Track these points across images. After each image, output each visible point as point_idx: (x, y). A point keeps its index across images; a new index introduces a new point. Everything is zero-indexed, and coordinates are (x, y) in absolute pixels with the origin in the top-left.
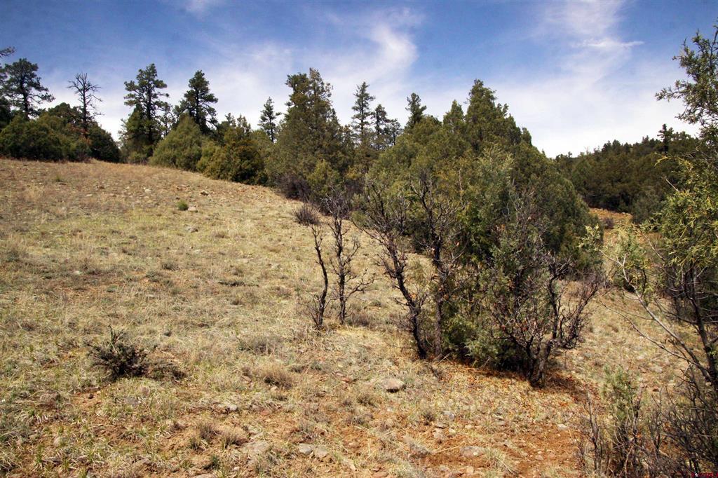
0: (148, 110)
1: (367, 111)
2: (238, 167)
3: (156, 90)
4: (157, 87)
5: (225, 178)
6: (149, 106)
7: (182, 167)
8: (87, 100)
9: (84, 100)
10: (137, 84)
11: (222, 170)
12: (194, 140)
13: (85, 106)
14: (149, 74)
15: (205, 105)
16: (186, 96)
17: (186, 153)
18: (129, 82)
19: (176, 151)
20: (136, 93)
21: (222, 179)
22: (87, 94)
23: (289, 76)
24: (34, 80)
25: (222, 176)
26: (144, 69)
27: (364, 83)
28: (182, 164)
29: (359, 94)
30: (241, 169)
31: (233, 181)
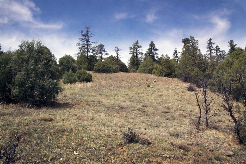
0: (136, 55)
1: (212, 48)
2: (166, 72)
3: (138, 49)
4: (139, 48)
5: (162, 76)
6: (137, 54)
7: (147, 73)
8: (118, 54)
9: (117, 54)
10: (133, 47)
11: (161, 73)
12: (151, 64)
13: (118, 56)
14: (136, 44)
15: (154, 52)
16: (148, 49)
17: (149, 68)
18: (130, 47)
19: (145, 68)
20: (132, 50)
21: (161, 76)
22: (118, 52)
23: (182, 39)
24: (103, 49)
25: (161, 75)
26: (135, 42)
27: (210, 38)
28: (147, 72)
29: (209, 43)
30: (167, 72)
31: (164, 77)
